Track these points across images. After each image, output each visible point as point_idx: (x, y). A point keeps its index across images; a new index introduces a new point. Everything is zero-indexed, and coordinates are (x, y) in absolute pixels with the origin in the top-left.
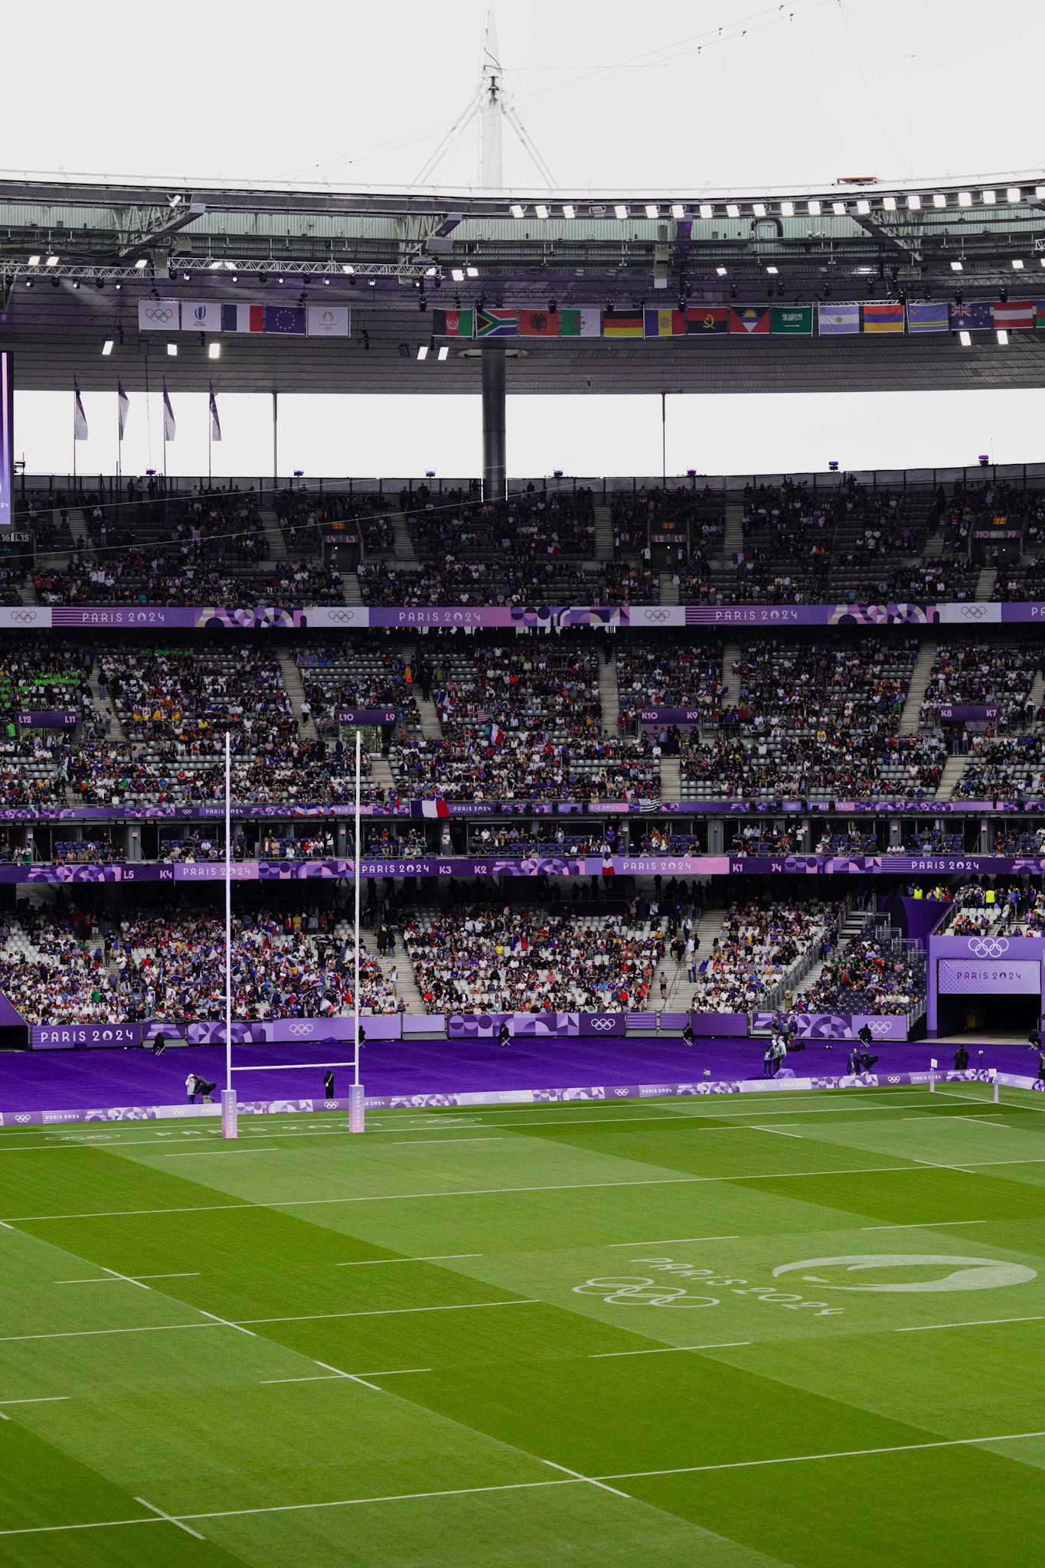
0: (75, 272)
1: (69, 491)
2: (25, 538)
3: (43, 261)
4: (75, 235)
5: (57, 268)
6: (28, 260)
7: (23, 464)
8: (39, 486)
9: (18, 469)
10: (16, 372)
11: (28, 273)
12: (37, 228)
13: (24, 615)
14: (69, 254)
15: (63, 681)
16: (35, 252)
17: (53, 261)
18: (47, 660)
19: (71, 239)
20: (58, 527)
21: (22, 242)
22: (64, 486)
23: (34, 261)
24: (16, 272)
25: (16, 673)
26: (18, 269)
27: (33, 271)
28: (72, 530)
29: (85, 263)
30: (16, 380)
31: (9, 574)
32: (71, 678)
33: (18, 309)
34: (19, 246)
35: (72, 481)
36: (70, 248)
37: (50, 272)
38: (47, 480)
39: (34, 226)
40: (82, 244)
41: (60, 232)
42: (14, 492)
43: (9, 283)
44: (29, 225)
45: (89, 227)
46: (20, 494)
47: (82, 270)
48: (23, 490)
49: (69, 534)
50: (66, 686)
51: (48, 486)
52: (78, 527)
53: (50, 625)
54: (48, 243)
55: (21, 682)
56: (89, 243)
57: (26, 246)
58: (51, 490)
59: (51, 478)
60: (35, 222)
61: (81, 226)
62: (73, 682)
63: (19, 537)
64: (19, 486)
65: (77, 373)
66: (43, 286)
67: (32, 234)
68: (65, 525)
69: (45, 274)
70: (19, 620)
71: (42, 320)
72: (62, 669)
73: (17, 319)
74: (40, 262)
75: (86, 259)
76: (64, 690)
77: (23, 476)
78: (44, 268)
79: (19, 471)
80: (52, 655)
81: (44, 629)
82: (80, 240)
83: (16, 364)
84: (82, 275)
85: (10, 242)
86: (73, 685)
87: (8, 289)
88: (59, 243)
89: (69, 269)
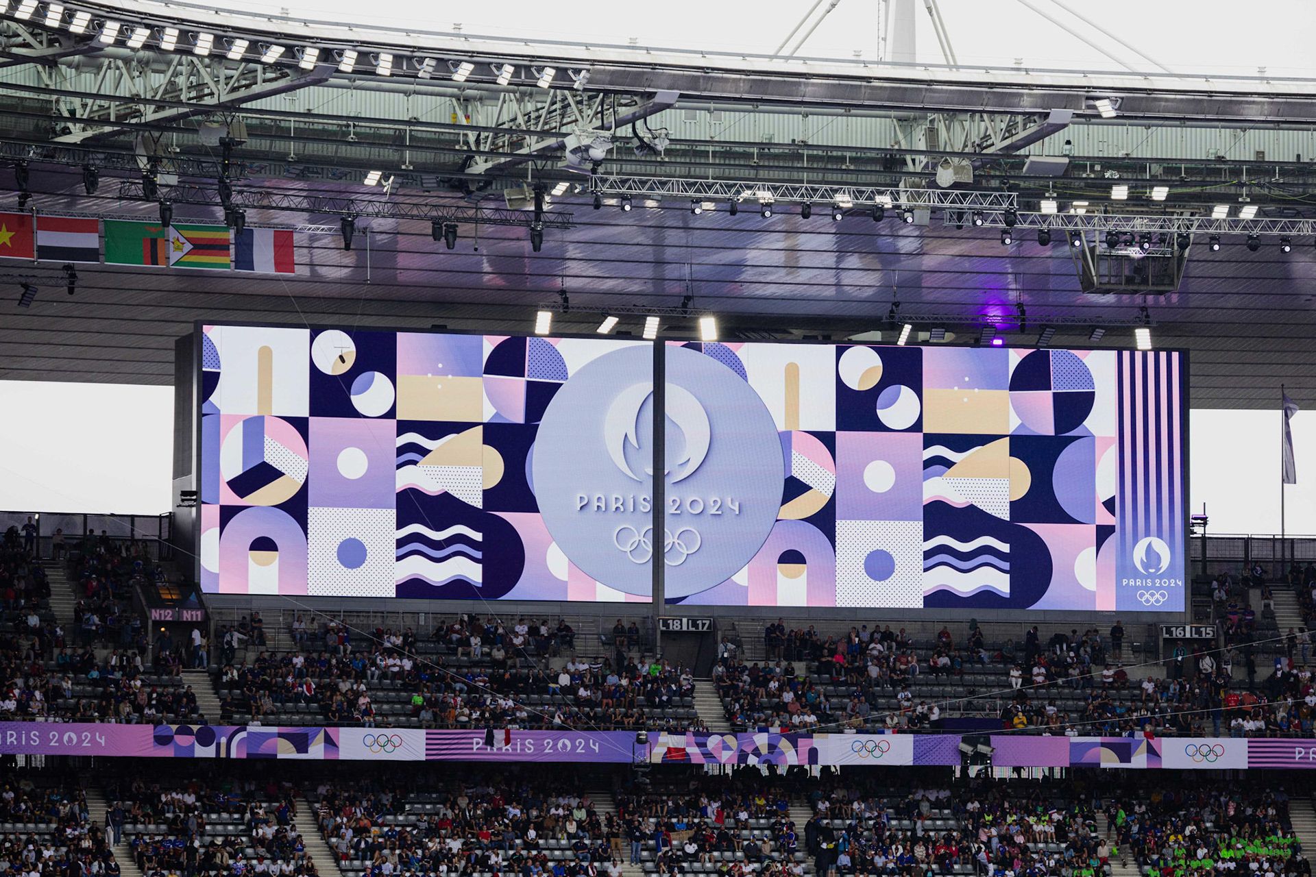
0: (1282, 229)
1: (1274, 561)
2: (1208, 632)
3: (1234, 212)
4: (1283, 173)
5: (1255, 222)
6: (1211, 210)
7: (1204, 521)
8: (1227, 554)
9: (1196, 529)
10: (1193, 380)
11: (1212, 231)
12: (1226, 162)
13: (1205, 750)
14: (1273, 200)
15: (1263, 851)
16: (1222, 199)
17: (1248, 213)
18: (1239, 819)
19: (1277, 178)
20: (1258, 615)
21: (1203, 184)
22: (1266, 553)
23: (1220, 212)
24: (1193, 230)
25: (1192, 837)
26: (1196, 224)
27: (1219, 227)
28: (1280, 621)
29: (1298, 214)
30: (1193, 392)
31: (1182, 687)
32: (1278, 847)
33: (1194, 285)
34: (1198, 189)
35: (1278, 546)
36: (1276, 192)
37: (1244, 228)
38: (1241, 544)
39: (1220, 160)
40: (1293, 185)
41: (1260, 167)
42: (1190, 562)
43: (1183, 247)
44: (1212, 157)
45: (1305, 159)
46: (1200, 565)
47: (1293, 225)
48: (1205, 560)
49: (1275, 627)
50: (1271, 860)
51: (1241, 554)
52: (1287, 616)
53: (1245, 766)
54: (1241, 185)
55: (1201, 852)
56: (1305, 184)
57: (1208, 189)
58: (1246, 561)
59: (1247, 542)
60: (1221, 154)
61: (1293, 159)
62: (1279, 852)
63: (1198, 632)
64: (1197, 553)
65: (1286, 382)
66: (1235, 249)
67: (1218, 172)
68: (1268, 614)
69: (1237, 231)
70: (1198, 757)
71: (1233, 301)
72: (1264, 834)
73: (1195, 301)
74: (1229, 214)
75: (1300, 208)
76: (1266, 866)
77: (1204, 539)
78: (1235, 223)
79: (1199, 531)
80: (1249, 811)
81: (1236, 772)
82: (1290, 180)
83: (1193, 369)
84: (1294, 233)
85: (1183, 183)
86: (1280, 859)
87: (1181, 257)
88: (1258, 185)
89: (1274, 223)
